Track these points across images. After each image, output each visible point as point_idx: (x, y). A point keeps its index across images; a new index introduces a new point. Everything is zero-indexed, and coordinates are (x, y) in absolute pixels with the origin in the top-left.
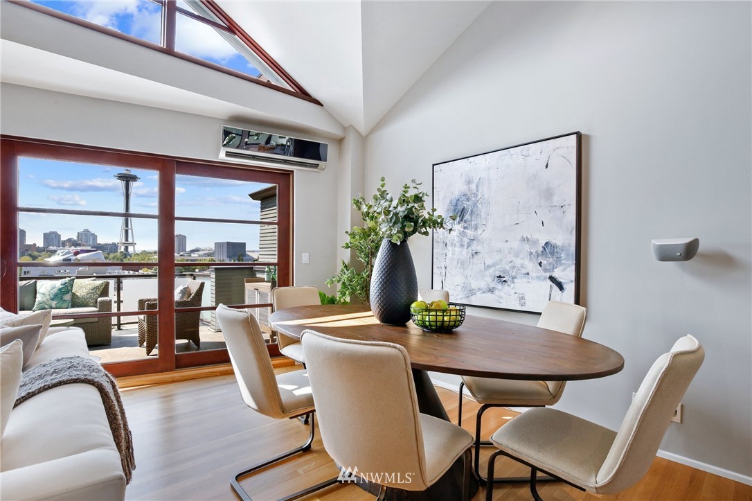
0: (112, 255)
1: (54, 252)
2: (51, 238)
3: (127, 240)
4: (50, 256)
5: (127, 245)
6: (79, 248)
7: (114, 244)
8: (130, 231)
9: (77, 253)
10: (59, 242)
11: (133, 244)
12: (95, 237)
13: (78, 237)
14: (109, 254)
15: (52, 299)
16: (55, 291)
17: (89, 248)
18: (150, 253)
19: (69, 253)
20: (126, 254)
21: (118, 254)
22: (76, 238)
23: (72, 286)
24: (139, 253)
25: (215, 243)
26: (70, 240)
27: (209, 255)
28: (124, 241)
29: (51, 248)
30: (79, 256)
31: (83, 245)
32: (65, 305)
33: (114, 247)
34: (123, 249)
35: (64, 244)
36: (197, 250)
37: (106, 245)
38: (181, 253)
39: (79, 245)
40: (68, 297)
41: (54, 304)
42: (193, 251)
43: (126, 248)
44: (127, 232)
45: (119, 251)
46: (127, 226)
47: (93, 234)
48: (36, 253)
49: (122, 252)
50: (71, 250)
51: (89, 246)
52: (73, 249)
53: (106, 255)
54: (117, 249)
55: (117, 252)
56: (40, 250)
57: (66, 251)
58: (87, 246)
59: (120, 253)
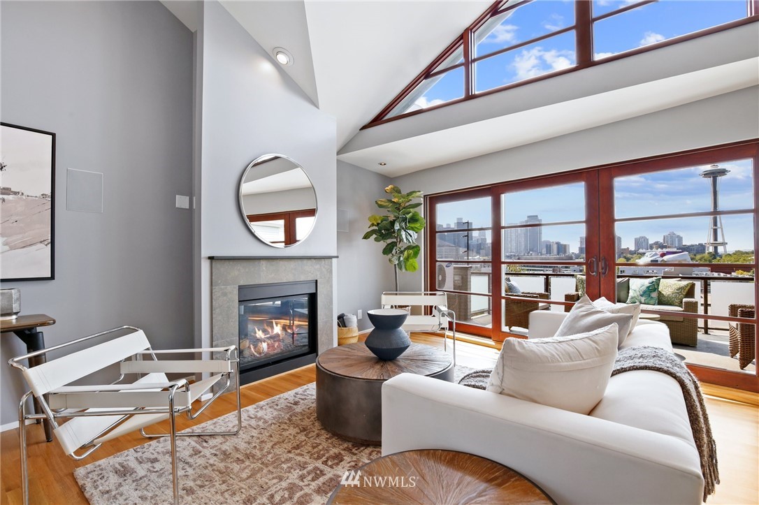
0: (698, 257)
1: (643, 254)
2: (640, 242)
3: (716, 239)
4: (640, 258)
5: (715, 245)
6: (665, 250)
7: (701, 245)
8: (719, 230)
9: (663, 255)
10: (647, 245)
11: (724, 244)
12: (680, 239)
13: (664, 240)
14: (695, 255)
15: (642, 296)
16: (644, 288)
17: (675, 250)
19: (656, 254)
20: (715, 254)
21: (706, 255)
22: (662, 241)
23: (658, 285)
24: (731, 253)
26: (656, 243)
28: (712, 241)
29: (641, 251)
30: (666, 258)
31: (669, 248)
32: (652, 302)
33: (701, 248)
34: (711, 249)
35: (651, 247)
37: (693, 246)
39: (666, 247)
40: (654, 295)
41: (643, 299)
43: (716, 249)
44: (715, 231)
45: (707, 252)
46: (716, 225)
47: (678, 236)
48: (629, 256)
49: (711, 253)
50: (657, 252)
51: (675, 247)
52: (660, 251)
53: (693, 256)
54: (704, 249)
55: (704, 253)
56: (632, 253)
57: (654, 253)
58: (672, 248)
59: (708, 253)
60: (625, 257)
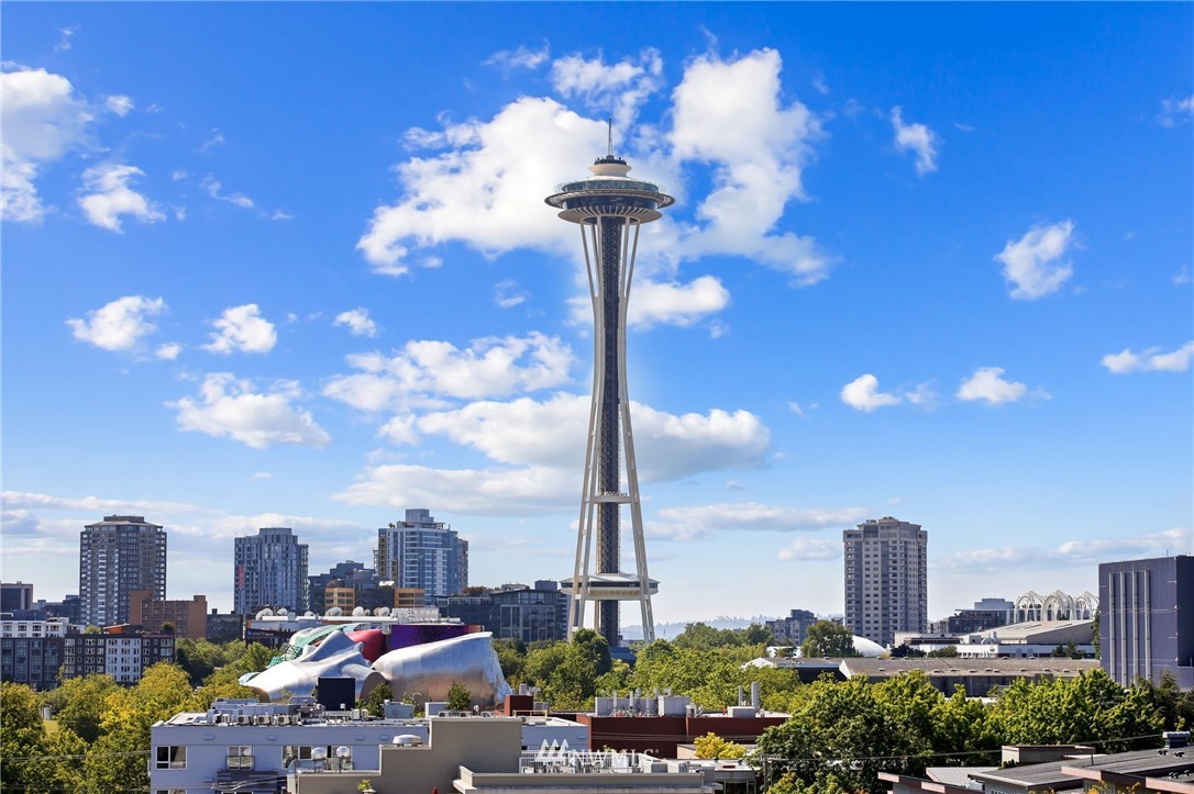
0: (536, 657)
1: (276, 641)
3: (610, 562)
4: (260, 665)
5: (608, 594)
6: (386, 617)
7: (545, 588)
8: (625, 511)
9: (376, 646)
10: (300, 582)
11: (643, 588)
12: (456, 551)
13: (381, 556)
14: (522, 649)
17: (430, 616)
18: (730, 638)
19: (341, 643)
20: (606, 647)
21: (568, 645)
22: (370, 564)
24: (670, 637)
25: (1104, 569)
26: (345, 572)
27: (1064, 646)
28: (594, 571)
29: (268, 618)
31: (405, 602)
34: (590, 620)
35: (316, 597)
36: (988, 617)
37: (509, 593)
38: (900, 639)
39: (387, 599)
42: (965, 623)
43: (609, 612)
44: (609, 514)
45: (573, 630)
46: (610, 483)
47: (449, 538)
48: (203, 647)
49: (588, 635)
50: (349, 630)
51: (433, 601)
52: (359, 622)
53: (511, 654)
54: (561, 617)
55: (561, 635)
56: (223, 630)
57: (334, 631)
58: (420, 604)
59: (579, 638)
60: (181, 659)
